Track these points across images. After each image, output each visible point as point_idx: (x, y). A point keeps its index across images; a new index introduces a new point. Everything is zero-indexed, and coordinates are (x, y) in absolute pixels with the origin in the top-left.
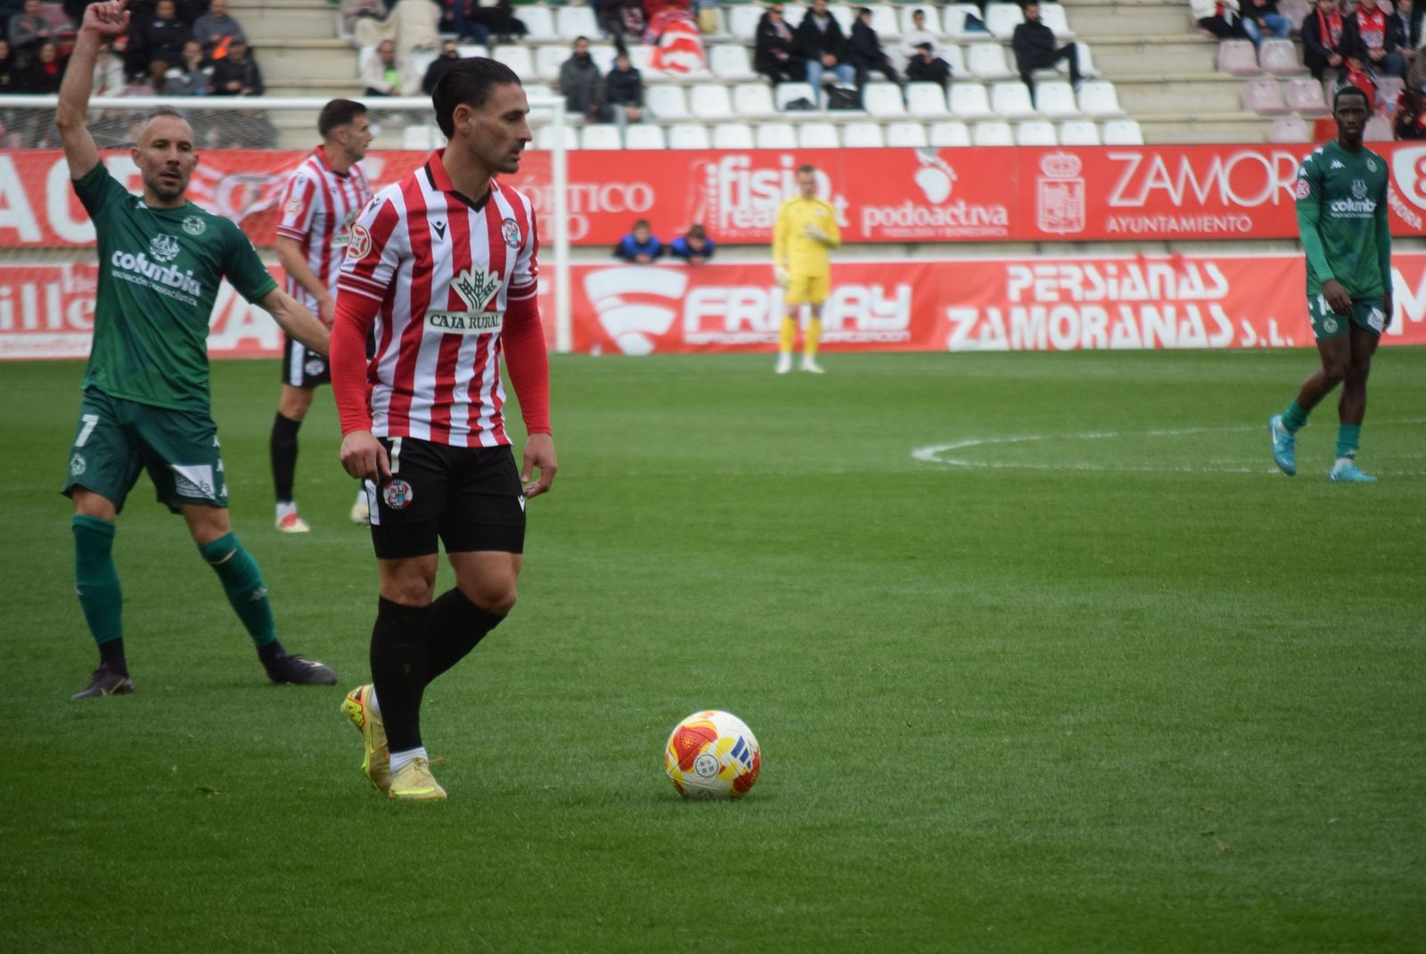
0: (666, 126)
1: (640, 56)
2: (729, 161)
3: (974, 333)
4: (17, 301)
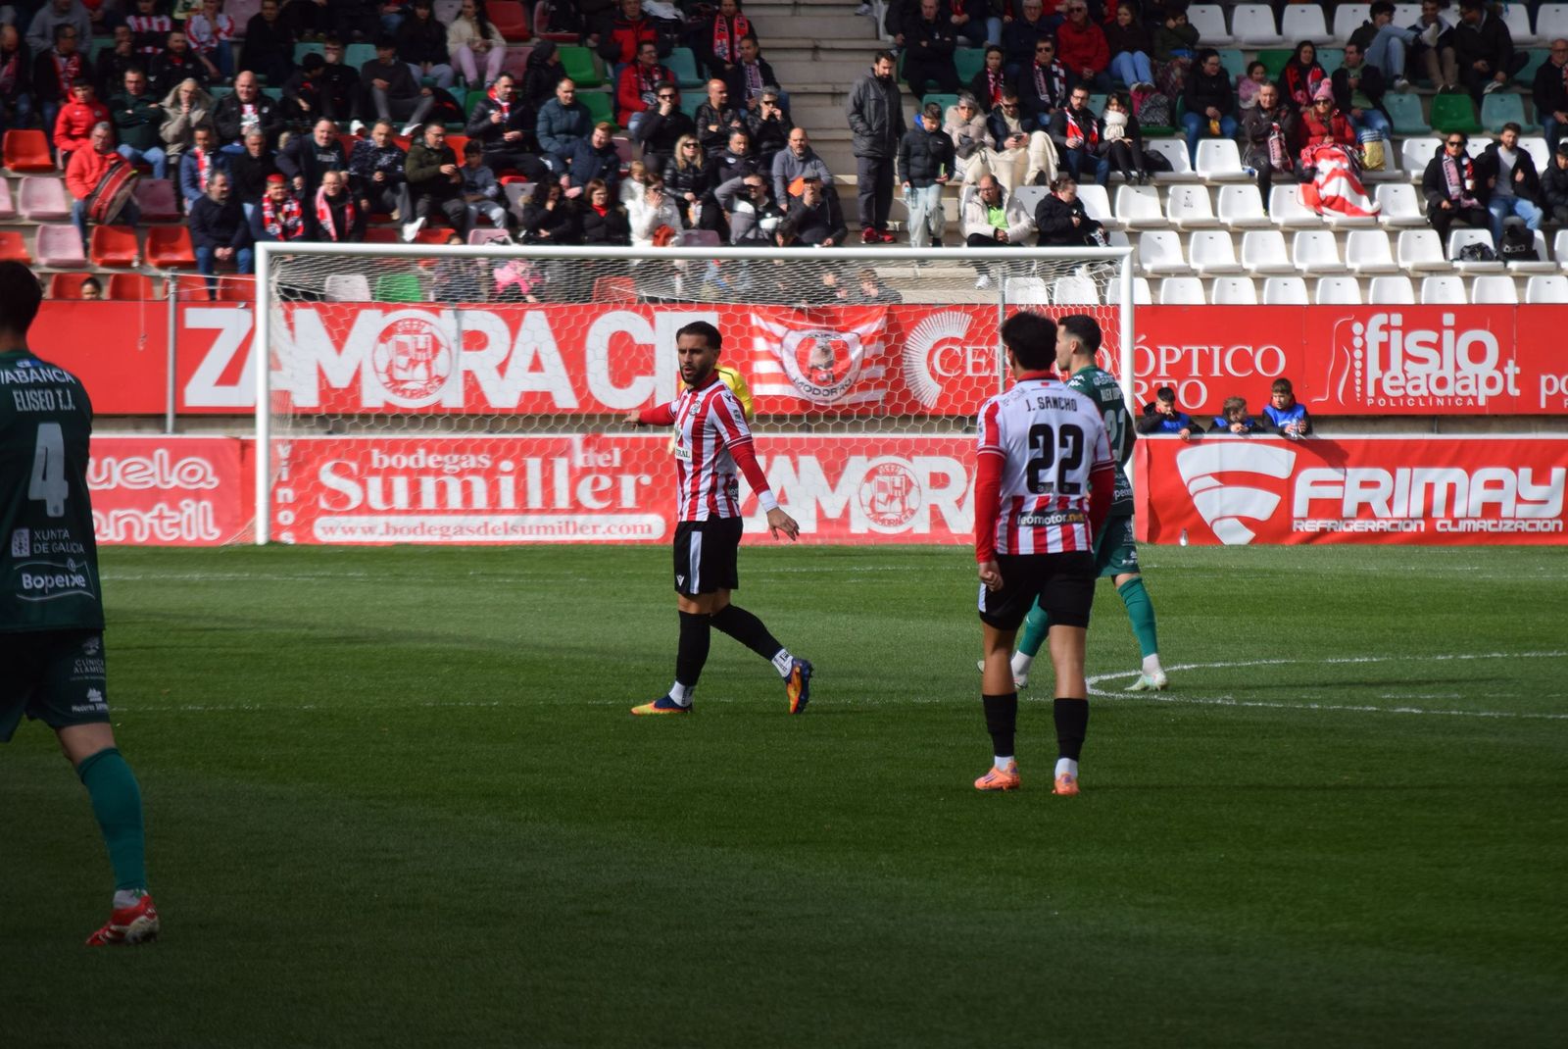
0: (1312, 280)
2: (1380, 319)
4: (521, 474)
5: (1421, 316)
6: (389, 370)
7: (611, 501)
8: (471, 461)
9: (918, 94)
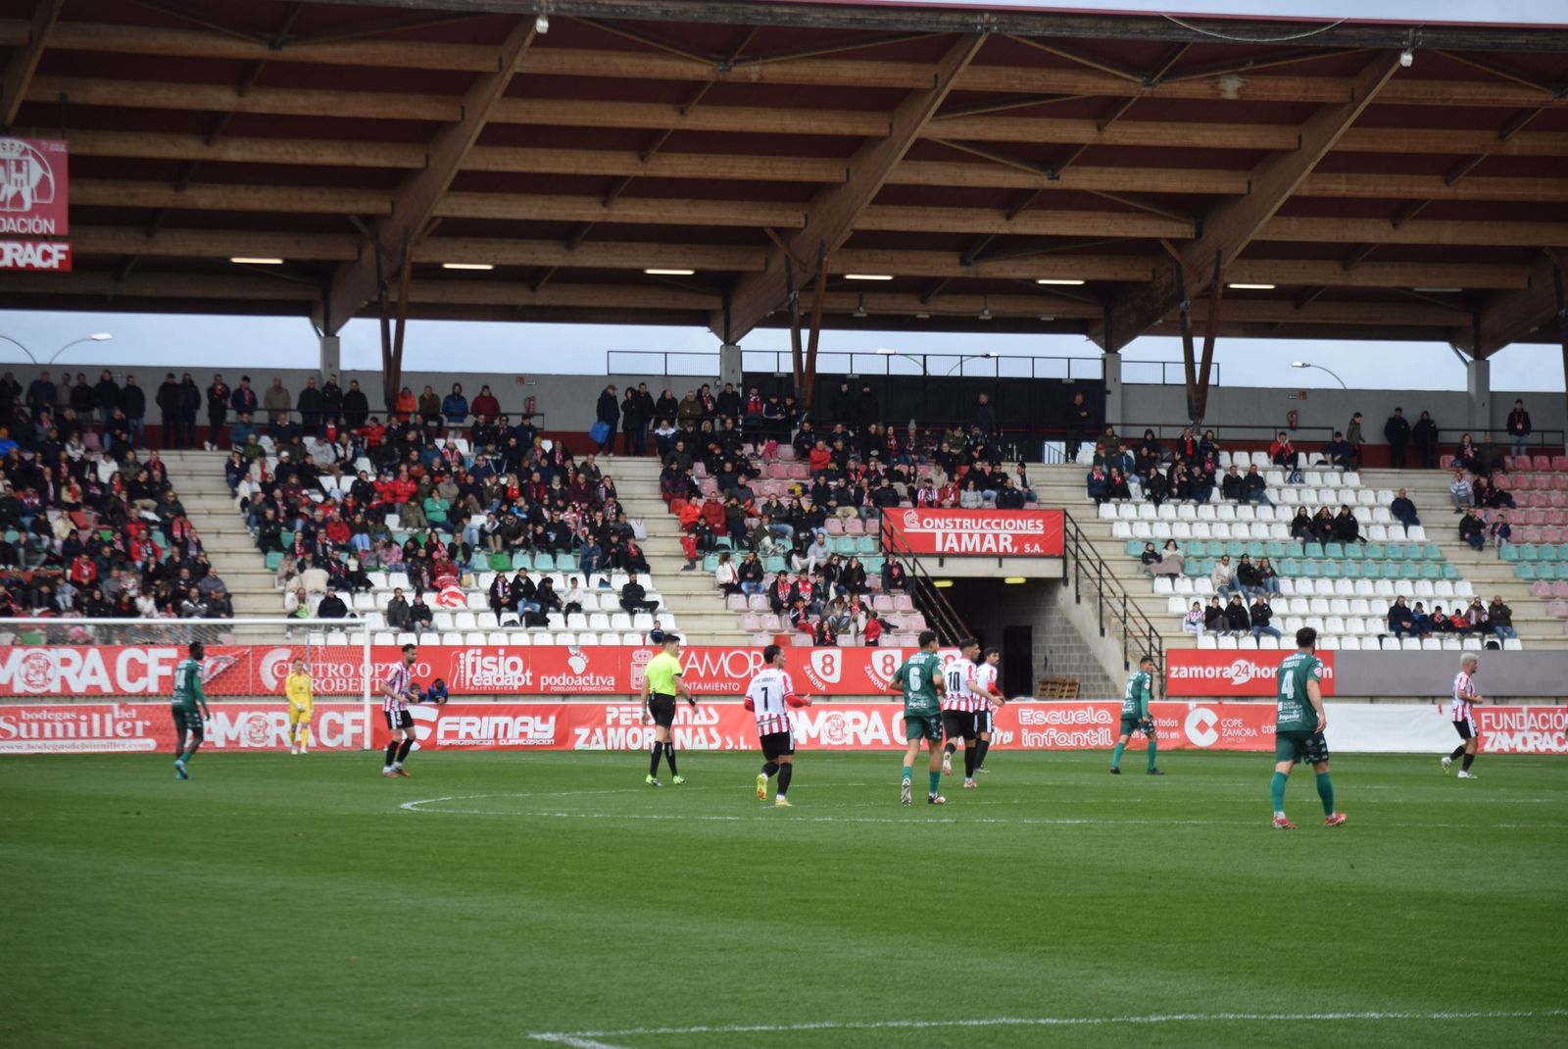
0: (441, 634)
1: (429, 599)
2: (471, 652)
3: (588, 740)
4: (90, 722)
5: (489, 650)
6: (26, 676)
7: (132, 733)
8: (67, 716)
9: (265, 552)
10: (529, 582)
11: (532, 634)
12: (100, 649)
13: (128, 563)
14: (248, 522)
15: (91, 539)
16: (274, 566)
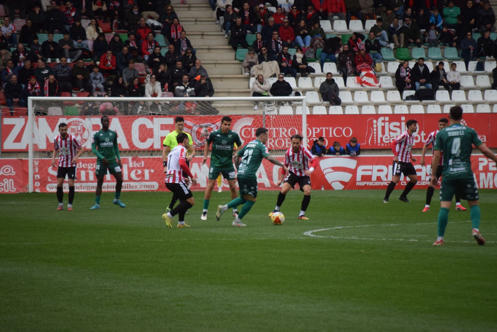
0: (360, 106)
2: (381, 119)
5: (394, 118)
7: (141, 178)
9: (235, 49)
10: (426, 68)
11: (425, 106)
12: (119, 118)
13: (140, 57)
14: (224, 27)
15: (113, 39)
16: (241, 58)
